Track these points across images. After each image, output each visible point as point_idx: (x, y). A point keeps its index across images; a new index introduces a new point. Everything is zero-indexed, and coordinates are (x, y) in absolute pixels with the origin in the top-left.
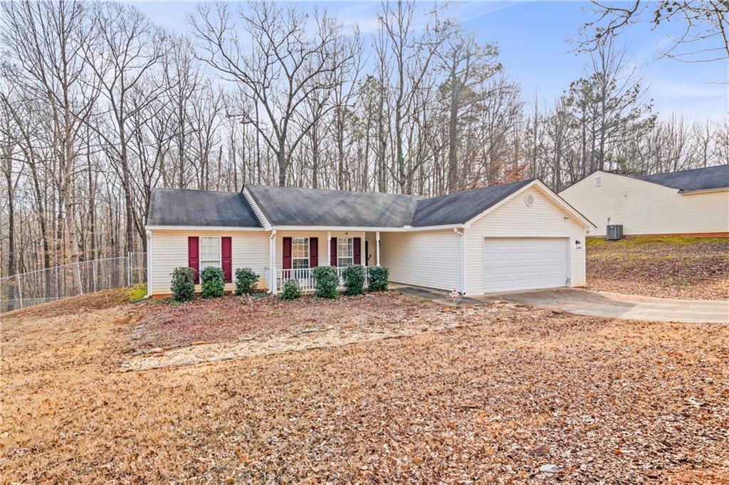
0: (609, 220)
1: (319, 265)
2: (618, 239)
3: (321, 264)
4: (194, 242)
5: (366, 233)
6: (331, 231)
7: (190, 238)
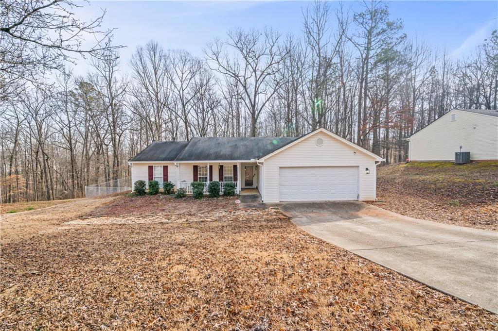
0: (461, 147)
1: (213, 180)
2: (463, 164)
3: (214, 180)
4: (151, 168)
5: (241, 163)
6: (209, 163)
7: (149, 166)
